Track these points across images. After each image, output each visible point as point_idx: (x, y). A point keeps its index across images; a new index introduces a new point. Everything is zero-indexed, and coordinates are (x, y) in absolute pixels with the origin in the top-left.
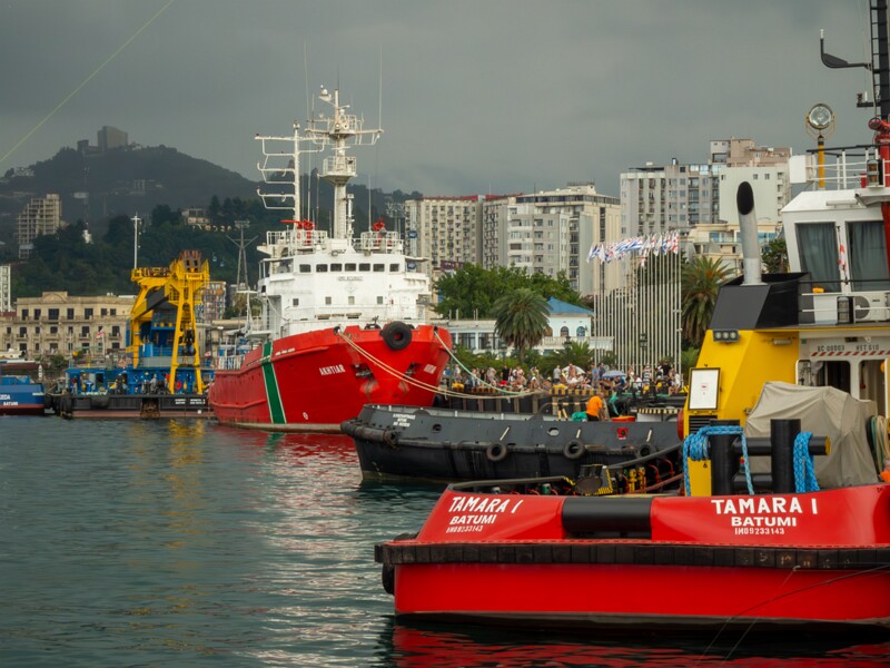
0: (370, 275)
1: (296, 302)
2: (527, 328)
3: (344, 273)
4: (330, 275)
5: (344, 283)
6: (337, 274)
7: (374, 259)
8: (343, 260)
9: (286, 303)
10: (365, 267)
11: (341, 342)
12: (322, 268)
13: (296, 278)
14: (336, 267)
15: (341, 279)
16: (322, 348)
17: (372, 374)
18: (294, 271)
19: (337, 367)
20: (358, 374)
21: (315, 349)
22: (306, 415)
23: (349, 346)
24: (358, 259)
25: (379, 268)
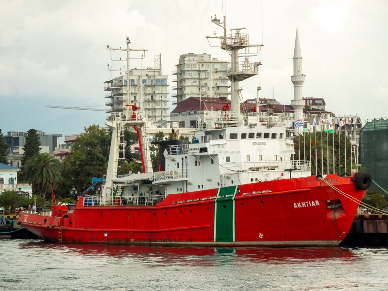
0: (270, 140)
1: (228, 159)
3: (255, 140)
4: (248, 140)
5: (256, 146)
6: (252, 140)
7: (271, 131)
8: (255, 131)
9: (221, 160)
10: (266, 136)
11: (322, 185)
12: (244, 136)
13: (228, 142)
14: (251, 136)
15: (254, 143)
16: (304, 189)
17: (342, 206)
18: (226, 138)
19: (313, 202)
20: (329, 207)
21: (298, 190)
22: (261, 235)
23: (329, 187)
24: (263, 130)
25: (274, 136)
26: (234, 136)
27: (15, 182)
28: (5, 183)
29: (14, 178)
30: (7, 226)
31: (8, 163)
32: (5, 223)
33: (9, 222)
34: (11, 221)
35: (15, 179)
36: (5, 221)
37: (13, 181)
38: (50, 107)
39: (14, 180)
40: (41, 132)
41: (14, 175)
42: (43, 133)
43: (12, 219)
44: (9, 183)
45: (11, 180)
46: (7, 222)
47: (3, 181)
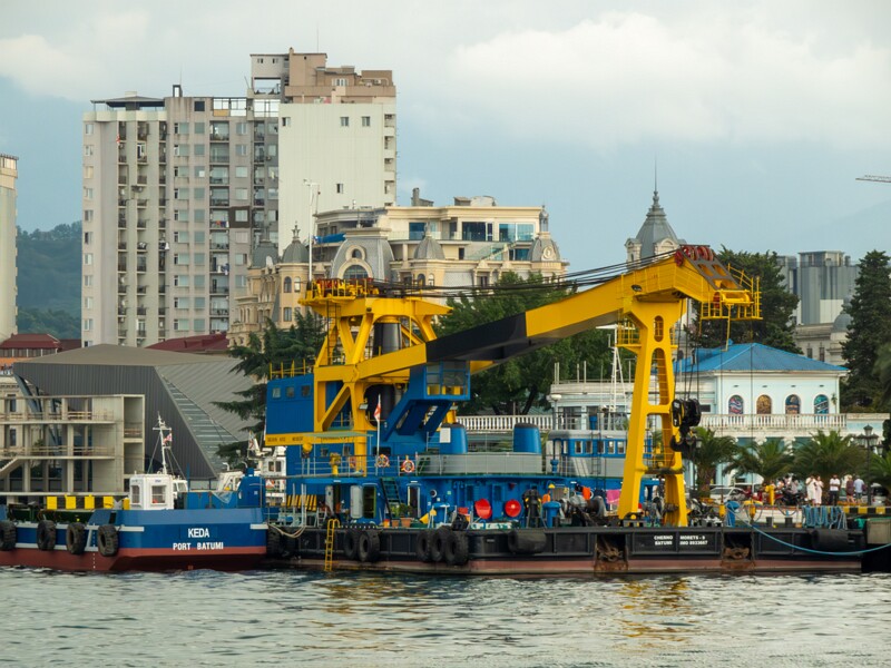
27: (834, 409)
28: (803, 411)
29: (830, 397)
30: (851, 537)
31: (798, 351)
32: (845, 527)
33: (857, 523)
34: (861, 522)
35: (834, 399)
36: (845, 521)
37: (826, 404)
38: (869, 179)
39: (831, 404)
40: (841, 254)
41: (831, 387)
42: (847, 258)
43: (864, 517)
44: (816, 410)
45: (822, 403)
46: (852, 525)
47: (798, 405)
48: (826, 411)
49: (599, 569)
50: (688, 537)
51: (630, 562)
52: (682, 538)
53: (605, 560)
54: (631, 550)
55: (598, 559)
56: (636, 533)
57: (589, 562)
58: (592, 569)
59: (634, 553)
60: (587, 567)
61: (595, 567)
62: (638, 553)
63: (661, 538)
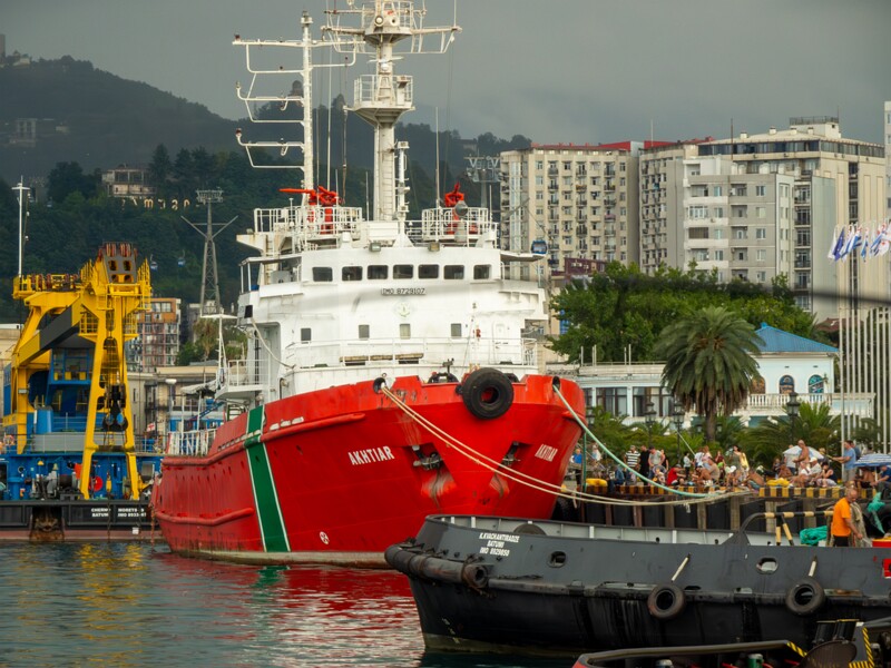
0: (439, 285)
1: (306, 335)
2: (720, 377)
3: (392, 283)
4: (366, 286)
5: (393, 301)
6: (379, 285)
8: (389, 259)
9: (288, 336)
10: (428, 272)
11: (386, 406)
12: (352, 274)
13: (306, 291)
14: (378, 272)
15: (388, 293)
16: (352, 417)
17: (442, 463)
18: (303, 279)
19: (379, 449)
20: (416, 463)
21: (340, 418)
22: (324, 537)
23: (401, 412)
24: (417, 257)
25: (454, 272)
26: (323, 274)
27: (828, 388)
44: (811, 390)
47: (793, 385)
48: (821, 391)
49: (34, 538)
50: (127, 510)
51: (66, 532)
52: (120, 510)
53: (40, 530)
54: (67, 521)
55: (33, 529)
56: (73, 506)
57: (24, 532)
58: (27, 538)
59: (69, 524)
60: (23, 536)
61: (31, 536)
62: (74, 524)
63: (98, 510)
